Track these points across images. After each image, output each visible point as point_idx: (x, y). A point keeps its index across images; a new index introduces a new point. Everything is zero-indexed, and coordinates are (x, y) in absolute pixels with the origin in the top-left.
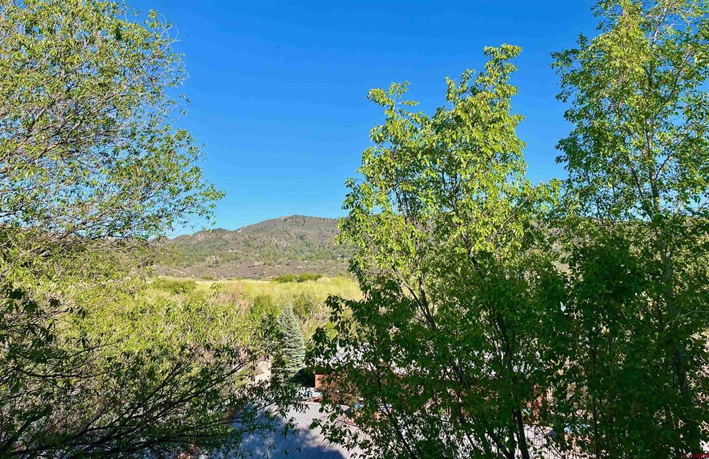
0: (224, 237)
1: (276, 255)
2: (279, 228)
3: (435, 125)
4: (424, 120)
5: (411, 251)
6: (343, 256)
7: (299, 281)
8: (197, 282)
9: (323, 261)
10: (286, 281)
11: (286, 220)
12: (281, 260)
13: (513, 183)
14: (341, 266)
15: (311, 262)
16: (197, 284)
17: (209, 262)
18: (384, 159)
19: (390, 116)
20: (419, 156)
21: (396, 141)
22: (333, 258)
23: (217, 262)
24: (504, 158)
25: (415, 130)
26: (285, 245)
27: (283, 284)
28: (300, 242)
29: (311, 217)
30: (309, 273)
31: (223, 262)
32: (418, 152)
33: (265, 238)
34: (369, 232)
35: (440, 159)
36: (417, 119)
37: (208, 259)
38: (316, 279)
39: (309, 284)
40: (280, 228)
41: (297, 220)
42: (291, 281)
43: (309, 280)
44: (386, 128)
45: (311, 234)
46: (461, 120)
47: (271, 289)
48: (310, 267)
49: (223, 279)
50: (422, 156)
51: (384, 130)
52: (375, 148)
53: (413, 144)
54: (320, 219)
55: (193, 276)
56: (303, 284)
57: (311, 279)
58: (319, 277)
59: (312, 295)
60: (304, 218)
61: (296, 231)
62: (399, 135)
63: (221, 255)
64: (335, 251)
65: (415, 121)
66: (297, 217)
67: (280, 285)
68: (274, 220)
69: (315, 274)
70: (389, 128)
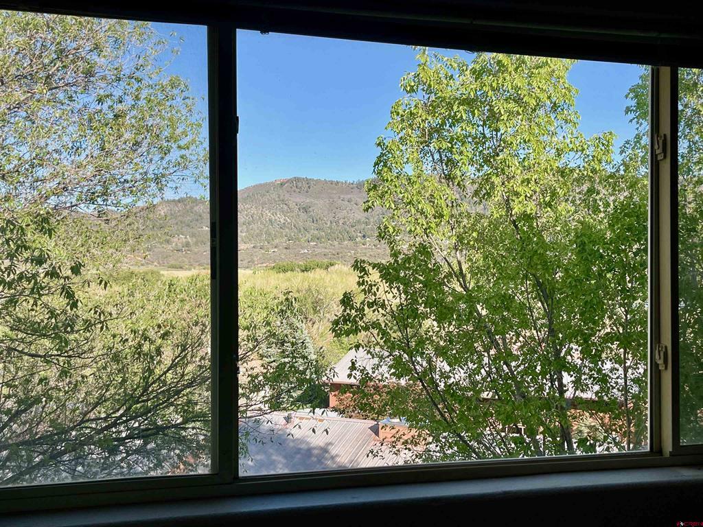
0: (195, 208)
1: (270, 234)
2: (272, 196)
3: (474, 71)
4: (461, 65)
5: (445, 213)
6: (364, 236)
7: (303, 271)
8: (162, 272)
9: (336, 243)
10: (285, 271)
11: (282, 185)
12: (277, 241)
13: (564, 137)
14: (362, 249)
15: (320, 245)
16: (163, 275)
17: (176, 245)
18: (415, 111)
19: (423, 61)
20: (455, 108)
21: (429, 90)
22: (351, 239)
23: (187, 244)
24: (555, 107)
25: (451, 77)
26: (282, 221)
27: (281, 275)
28: (303, 215)
29: (318, 181)
30: (318, 260)
31: (196, 244)
32: (454, 102)
33: (253, 211)
34: (398, 192)
35: (478, 110)
36: (453, 64)
37: (175, 239)
38: (327, 268)
39: (318, 274)
40: (274, 196)
41: (297, 185)
42: (292, 270)
43: (318, 270)
44: (418, 75)
45: (319, 206)
46: (503, 66)
47: (265, 282)
48: (318, 251)
49: (197, 267)
50: (458, 107)
51: (415, 77)
52: (406, 99)
53: (448, 93)
54: (332, 182)
55: (155, 263)
56: (310, 275)
57: (321, 267)
58: (332, 265)
59: (322, 290)
60: (308, 181)
61: (298, 200)
62: (432, 83)
63: (193, 235)
64: (353, 229)
65: (450, 67)
66: (297, 180)
67: (276, 276)
68: (266, 184)
69: (326, 261)
70: (421, 76)
